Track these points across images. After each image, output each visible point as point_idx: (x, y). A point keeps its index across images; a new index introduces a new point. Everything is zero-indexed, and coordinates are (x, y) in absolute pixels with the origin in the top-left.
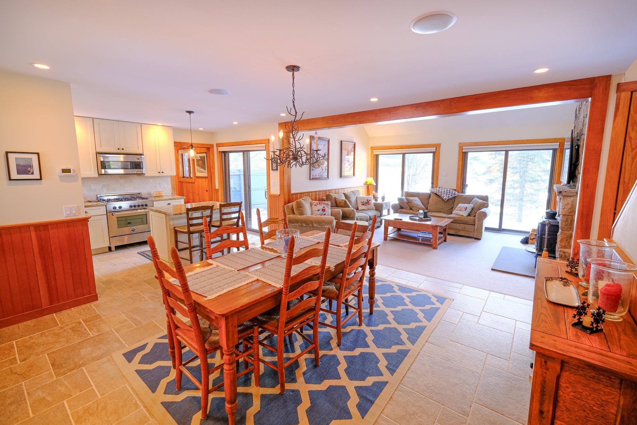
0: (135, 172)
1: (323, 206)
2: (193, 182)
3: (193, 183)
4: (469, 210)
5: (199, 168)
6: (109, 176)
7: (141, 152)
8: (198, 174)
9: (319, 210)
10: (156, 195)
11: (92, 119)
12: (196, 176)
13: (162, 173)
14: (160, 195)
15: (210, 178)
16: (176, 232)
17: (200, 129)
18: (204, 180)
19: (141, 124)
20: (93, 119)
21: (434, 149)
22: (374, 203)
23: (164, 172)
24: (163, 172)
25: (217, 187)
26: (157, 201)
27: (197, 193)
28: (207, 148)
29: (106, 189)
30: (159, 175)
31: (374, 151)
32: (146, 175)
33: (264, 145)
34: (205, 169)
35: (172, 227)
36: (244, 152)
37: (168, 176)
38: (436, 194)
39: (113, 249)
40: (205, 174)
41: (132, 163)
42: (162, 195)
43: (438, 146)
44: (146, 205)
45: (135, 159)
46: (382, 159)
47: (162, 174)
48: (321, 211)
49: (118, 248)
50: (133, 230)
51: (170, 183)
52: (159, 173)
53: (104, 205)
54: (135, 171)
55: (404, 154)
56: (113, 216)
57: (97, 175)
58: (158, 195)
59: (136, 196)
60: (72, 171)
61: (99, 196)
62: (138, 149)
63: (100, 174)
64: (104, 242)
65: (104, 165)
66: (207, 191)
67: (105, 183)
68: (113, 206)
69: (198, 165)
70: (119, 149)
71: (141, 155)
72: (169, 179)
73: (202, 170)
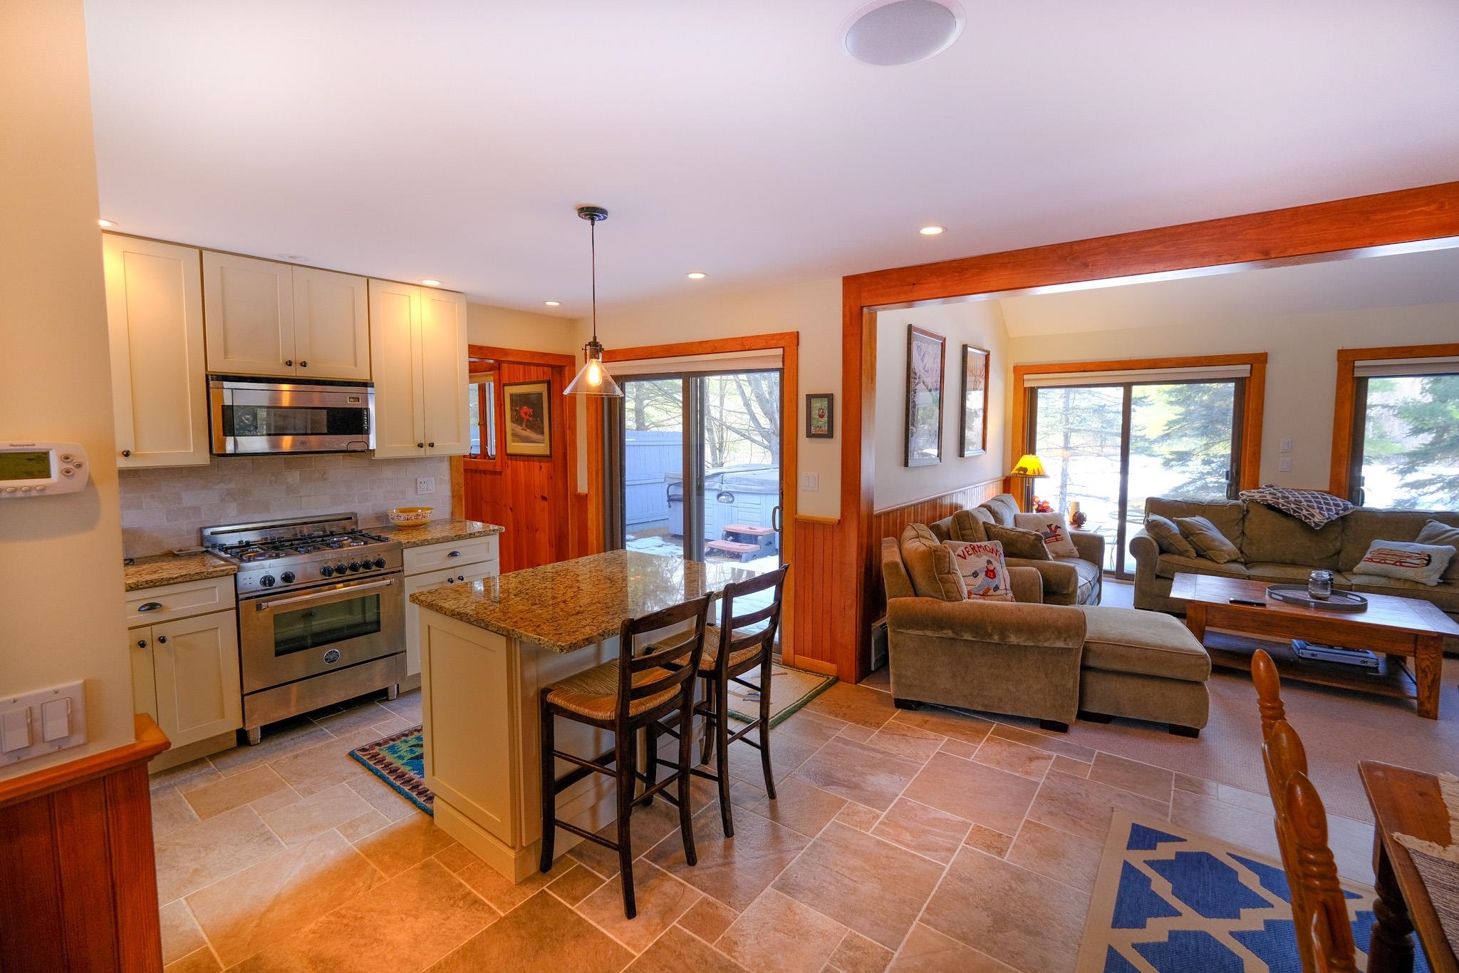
0: (343, 446)
1: (985, 558)
2: (498, 469)
3: (495, 473)
4: (1439, 565)
5: (519, 429)
6: (247, 461)
7: (365, 376)
8: (515, 447)
9: (975, 575)
10: (406, 523)
11: (198, 251)
12: (508, 451)
13: (428, 448)
14: (418, 522)
15: (560, 458)
16: (548, 713)
17: (548, 303)
18: (537, 464)
19: (368, 279)
20: (201, 250)
21: (1243, 370)
22: (1072, 536)
23: (435, 444)
24: (432, 445)
25: (583, 486)
26: (415, 545)
27: (510, 503)
28: (553, 367)
29: (234, 505)
30: (421, 452)
31: (1026, 377)
32: (378, 456)
33: (780, 351)
34: (542, 433)
35: (532, 692)
36: (686, 377)
37: (441, 459)
38: (1271, 507)
39: (255, 735)
40: (541, 448)
41: (331, 411)
42: (424, 520)
43: (1257, 361)
44: (380, 564)
45: (341, 399)
46: (1050, 402)
47: (428, 452)
48: (982, 575)
49: (273, 731)
50: (332, 657)
51: (447, 478)
52: (421, 446)
53: (227, 575)
54: (342, 441)
55: (1128, 387)
56: (261, 614)
57: (203, 458)
58: (410, 522)
59: (338, 526)
60: (55, 465)
61: (208, 532)
62: (356, 366)
63: (219, 455)
64: (223, 715)
65: (230, 422)
66: (544, 498)
67: (232, 485)
68: (262, 573)
69: (517, 420)
70: (289, 364)
71: (365, 385)
72: (445, 468)
73: (529, 433)
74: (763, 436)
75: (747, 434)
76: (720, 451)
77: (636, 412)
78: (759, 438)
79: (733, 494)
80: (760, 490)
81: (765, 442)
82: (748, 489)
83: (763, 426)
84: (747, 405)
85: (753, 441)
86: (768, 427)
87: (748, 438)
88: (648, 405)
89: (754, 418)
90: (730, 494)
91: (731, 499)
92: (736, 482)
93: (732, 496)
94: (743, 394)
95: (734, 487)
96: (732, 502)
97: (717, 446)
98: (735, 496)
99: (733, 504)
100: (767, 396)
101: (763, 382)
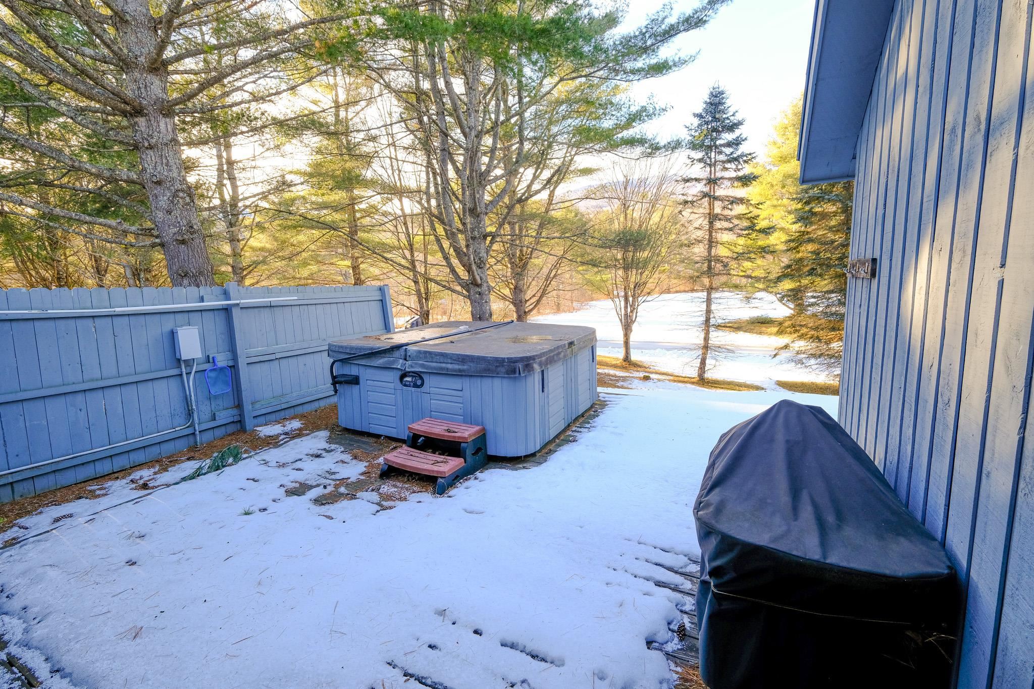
74: (462, 287)
75: (447, 285)
76: (427, 299)
77: (353, 268)
78: (459, 288)
79: (422, 375)
80: (460, 370)
81: (464, 292)
82: (442, 369)
83: (462, 277)
84: (446, 258)
85: (453, 291)
86: (467, 278)
87: (449, 289)
88: (362, 262)
89: (453, 271)
90: (418, 375)
91: (419, 382)
92: (425, 357)
93: (421, 378)
94: (442, 248)
95: (422, 366)
96: (422, 384)
97: (424, 295)
98: (424, 376)
99: (423, 389)
100: (465, 250)
101: (460, 236)
